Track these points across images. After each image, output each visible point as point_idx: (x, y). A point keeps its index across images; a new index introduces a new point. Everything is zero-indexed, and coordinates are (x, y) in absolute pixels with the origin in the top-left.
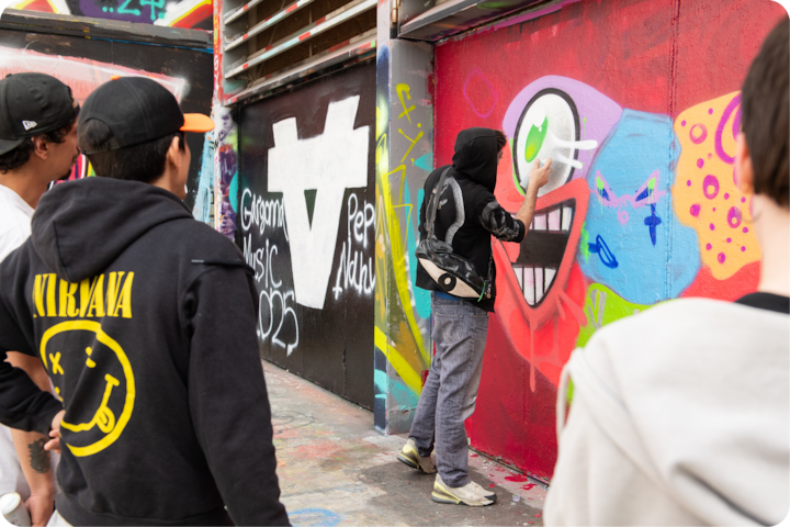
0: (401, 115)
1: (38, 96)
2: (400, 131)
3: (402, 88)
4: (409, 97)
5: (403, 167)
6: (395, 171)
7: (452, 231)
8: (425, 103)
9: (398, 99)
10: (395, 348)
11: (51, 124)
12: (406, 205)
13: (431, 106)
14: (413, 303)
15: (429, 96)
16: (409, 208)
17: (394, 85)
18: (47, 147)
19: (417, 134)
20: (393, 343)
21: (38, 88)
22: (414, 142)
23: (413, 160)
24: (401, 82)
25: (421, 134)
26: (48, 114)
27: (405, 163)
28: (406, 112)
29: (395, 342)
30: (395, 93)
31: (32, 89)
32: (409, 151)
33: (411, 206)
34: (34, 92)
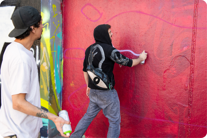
0: (54, 17)
1: (30, 13)
2: (53, 23)
3: (54, 6)
4: (56, 10)
5: (54, 37)
6: (52, 38)
7: (100, 64)
8: (60, 13)
9: (53, 11)
10: (51, 106)
11: (35, 21)
12: (55, 51)
13: (61, 15)
14: (56, 88)
15: (61, 11)
16: (55, 52)
17: (52, 4)
18: (35, 29)
19: (58, 24)
20: (50, 104)
21: (29, 10)
22: (57, 28)
23: (57, 34)
24: (54, 4)
25: (59, 25)
26: (34, 18)
27: (54, 35)
28: (55, 16)
29: (51, 104)
30: (52, 7)
31: (28, 11)
32: (56, 31)
33: (56, 51)
34: (29, 12)
